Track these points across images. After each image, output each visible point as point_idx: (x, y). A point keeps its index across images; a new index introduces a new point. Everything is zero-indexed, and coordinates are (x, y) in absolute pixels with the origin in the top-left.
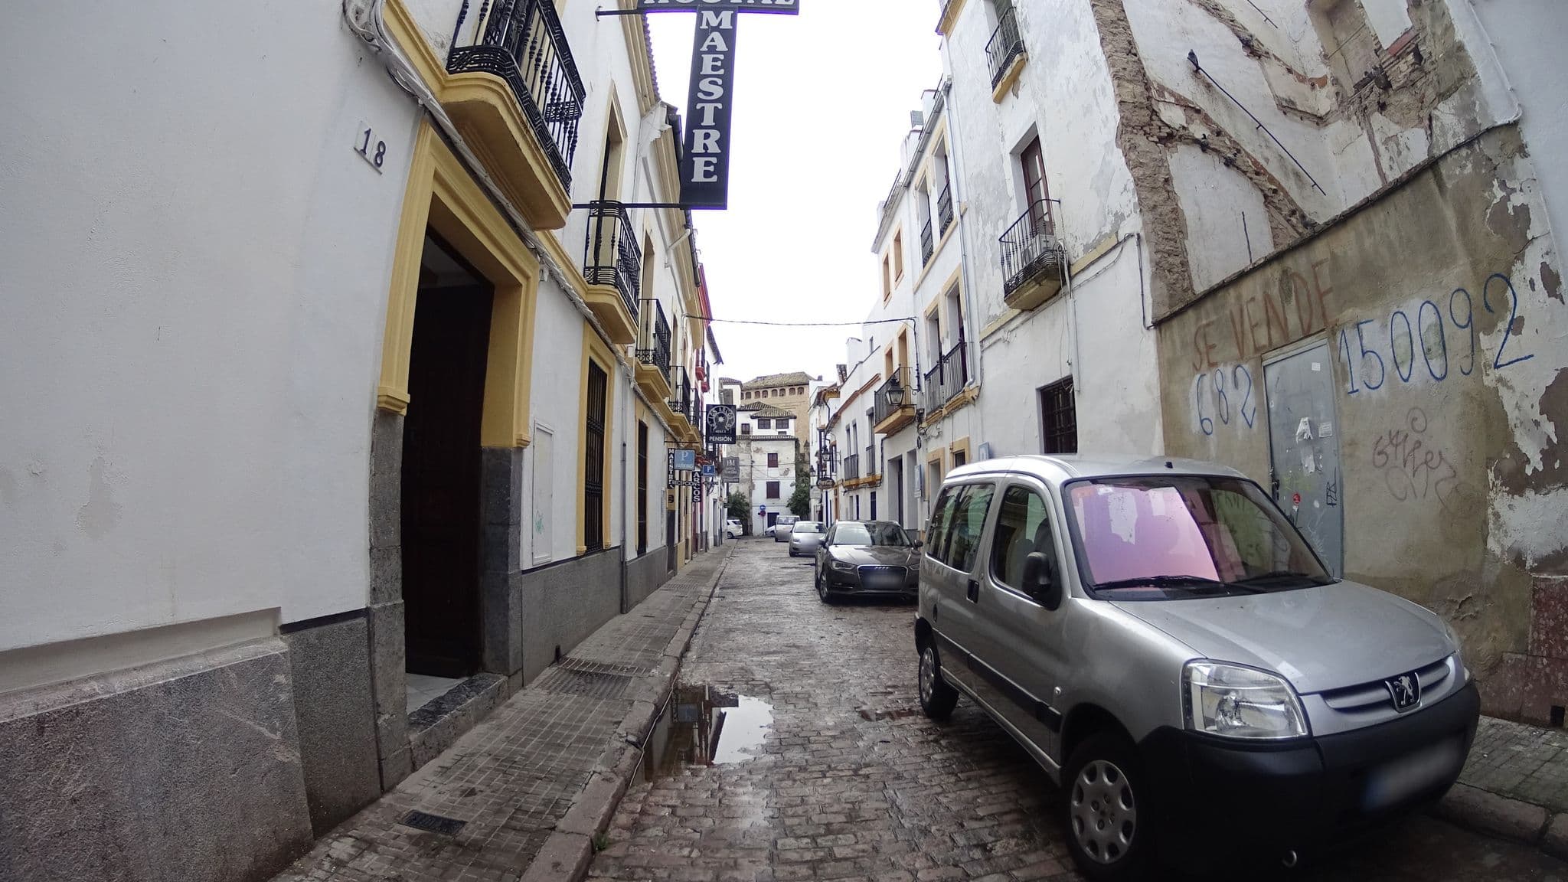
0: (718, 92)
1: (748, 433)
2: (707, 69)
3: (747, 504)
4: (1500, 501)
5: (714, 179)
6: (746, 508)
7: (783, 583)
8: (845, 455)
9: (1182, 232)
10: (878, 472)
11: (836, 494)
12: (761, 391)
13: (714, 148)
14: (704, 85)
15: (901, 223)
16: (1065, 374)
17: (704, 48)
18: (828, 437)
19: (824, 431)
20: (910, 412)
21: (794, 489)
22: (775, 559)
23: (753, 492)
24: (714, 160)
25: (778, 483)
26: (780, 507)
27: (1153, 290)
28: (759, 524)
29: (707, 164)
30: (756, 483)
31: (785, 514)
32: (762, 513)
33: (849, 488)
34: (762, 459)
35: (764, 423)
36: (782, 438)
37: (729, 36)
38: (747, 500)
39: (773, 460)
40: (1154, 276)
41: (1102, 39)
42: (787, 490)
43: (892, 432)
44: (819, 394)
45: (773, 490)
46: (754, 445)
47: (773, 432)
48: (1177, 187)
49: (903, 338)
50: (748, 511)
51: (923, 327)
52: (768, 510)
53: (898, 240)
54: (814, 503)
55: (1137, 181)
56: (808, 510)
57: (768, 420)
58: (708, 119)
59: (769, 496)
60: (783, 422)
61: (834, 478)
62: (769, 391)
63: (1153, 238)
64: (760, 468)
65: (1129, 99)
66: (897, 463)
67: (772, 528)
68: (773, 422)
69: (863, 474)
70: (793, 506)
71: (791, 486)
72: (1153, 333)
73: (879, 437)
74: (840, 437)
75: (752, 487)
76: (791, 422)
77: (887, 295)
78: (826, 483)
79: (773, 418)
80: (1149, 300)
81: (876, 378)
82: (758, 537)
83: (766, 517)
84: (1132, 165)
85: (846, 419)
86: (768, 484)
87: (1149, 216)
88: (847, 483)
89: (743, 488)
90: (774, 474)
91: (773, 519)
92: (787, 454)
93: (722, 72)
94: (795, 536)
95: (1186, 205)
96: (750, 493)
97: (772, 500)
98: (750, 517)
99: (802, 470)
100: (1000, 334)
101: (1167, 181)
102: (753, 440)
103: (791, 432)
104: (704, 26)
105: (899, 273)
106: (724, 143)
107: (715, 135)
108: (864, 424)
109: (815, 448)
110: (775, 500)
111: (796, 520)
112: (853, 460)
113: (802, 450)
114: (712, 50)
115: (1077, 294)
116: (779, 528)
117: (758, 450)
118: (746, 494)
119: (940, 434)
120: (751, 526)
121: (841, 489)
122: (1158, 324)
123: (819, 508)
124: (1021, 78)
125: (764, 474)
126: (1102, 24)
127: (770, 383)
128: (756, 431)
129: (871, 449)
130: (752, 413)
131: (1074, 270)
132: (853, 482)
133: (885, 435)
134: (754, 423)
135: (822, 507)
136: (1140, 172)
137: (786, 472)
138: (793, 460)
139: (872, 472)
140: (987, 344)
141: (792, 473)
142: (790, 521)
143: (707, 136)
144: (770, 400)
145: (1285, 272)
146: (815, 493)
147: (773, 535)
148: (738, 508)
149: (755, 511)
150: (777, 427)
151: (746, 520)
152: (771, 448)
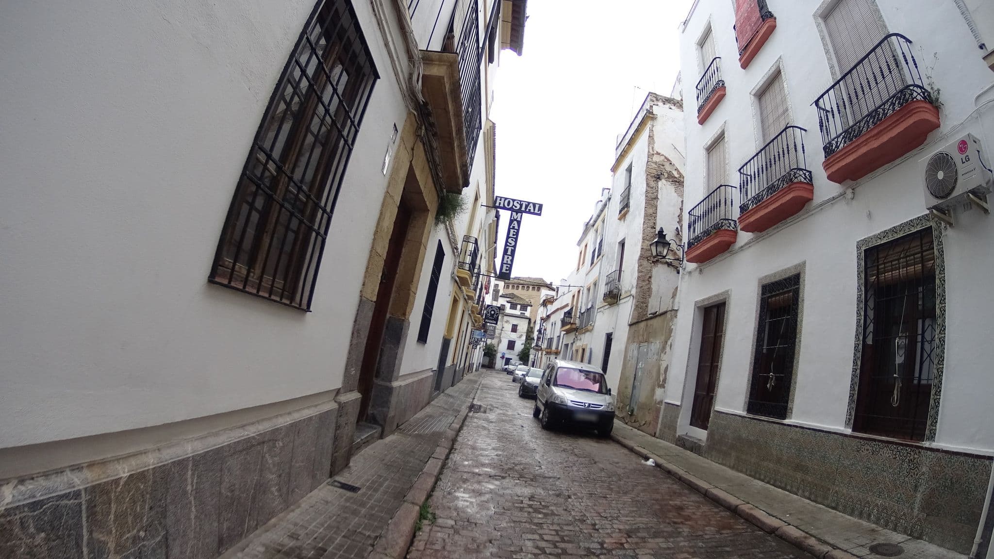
0: (513, 243)
1: (504, 310)
2: (511, 235)
3: (495, 351)
4: (657, 388)
5: (508, 272)
6: (494, 353)
7: (506, 390)
8: (549, 337)
9: (650, 296)
10: (559, 348)
11: (542, 354)
12: (516, 286)
13: (509, 262)
14: (510, 240)
15: (588, 240)
16: (611, 332)
17: (511, 227)
18: (544, 325)
19: (543, 320)
20: (574, 326)
22: (505, 381)
23: (500, 344)
24: (509, 266)
25: (515, 342)
26: (513, 355)
27: (633, 314)
28: (499, 363)
29: (507, 267)
30: (503, 339)
31: (515, 359)
32: (503, 357)
33: (547, 353)
34: (508, 327)
35: (513, 306)
36: (522, 317)
37: (519, 223)
38: (496, 349)
39: (514, 329)
40: (635, 309)
41: (644, 222)
42: (519, 346)
43: (568, 332)
44: (544, 300)
45: (511, 345)
46: (506, 318)
47: (517, 312)
48: (653, 280)
49: (579, 292)
50: (495, 355)
51: (585, 291)
52: (507, 356)
53: (586, 246)
54: (531, 357)
55: (639, 277)
56: (528, 360)
57: (516, 305)
58: (509, 253)
59: (508, 348)
60: (524, 307)
61: (542, 346)
62: (520, 286)
63: (638, 297)
64: (506, 332)
65: (645, 247)
66: (567, 345)
67: (507, 367)
68: (519, 307)
69: (554, 348)
70: (521, 356)
71: (522, 344)
72: (628, 327)
73: (563, 333)
74: (548, 326)
75: (500, 341)
76: (529, 308)
77: (578, 269)
78: (538, 348)
79: (519, 304)
80: (631, 317)
81: (567, 305)
82: (498, 370)
83: (504, 360)
84: (639, 271)
85: (553, 319)
86: (509, 341)
87: (639, 290)
88: (547, 350)
89: (495, 342)
90: (513, 336)
91: (508, 361)
92: (523, 326)
93: (515, 236)
94: (517, 372)
95: (654, 287)
96: (498, 345)
97: (509, 351)
98: (496, 358)
99: (529, 337)
100: (602, 309)
101: (650, 277)
102: (506, 315)
103: (527, 314)
104: (512, 218)
105: (583, 263)
106: (512, 261)
107: (510, 258)
108: (559, 324)
109: (537, 327)
110: (511, 351)
111: (520, 364)
112: (550, 340)
113: (532, 325)
114: (514, 228)
115: (621, 306)
116: (511, 367)
117: (507, 322)
118: (496, 345)
119: (580, 340)
120: (495, 363)
121: (544, 353)
122: (630, 325)
123: (533, 360)
124: (627, 216)
125: (508, 335)
126: (646, 215)
127: (522, 282)
128: (508, 310)
129: (559, 337)
130: (508, 299)
131: (621, 297)
132: (549, 351)
133: (565, 332)
134: (508, 305)
135: (535, 360)
136: (641, 274)
137: (521, 336)
138: (525, 330)
139: (557, 348)
140: (599, 311)
141: (524, 338)
142: (517, 364)
143: (508, 258)
144: (519, 292)
145: (647, 325)
146: (532, 352)
147: (506, 370)
148: (490, 353)
149: (499, 355)
150: (520, 310)
151: (493, 360)
152: (515, 321)
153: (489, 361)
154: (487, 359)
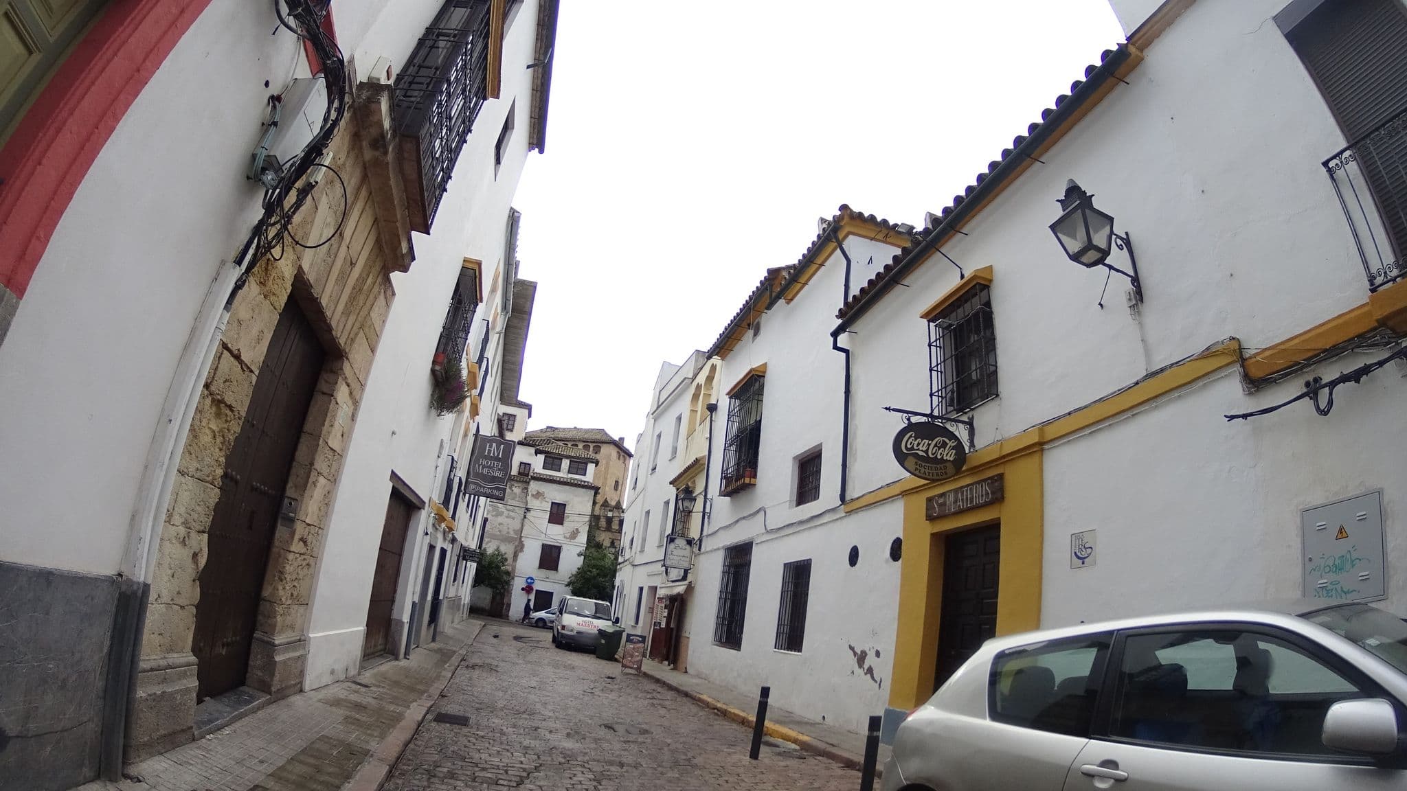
1: (528, 468)
3: (508, 573)
6: (505, 577)
21: (580, 561)
23: (520, 555)
25: (559, 548)
26: (555, 584)
30: (527, 542)
32: (528, 589)
34: (542, 510)
35: (551, 461)
36: (576, 485)
38: (509, 566)
39: (557, 514)
42: (571, 560)
45: (550, 557)
46: (534, 486)
47: (563, 475)
50: (508, 583)
52: (538, 586)
57: (560, 458)
59: (542, 566)
60: (579, 466)
64: (537, 522)
68: (565, 464)
70: (578, 585)
71: (579, 555)
75: (520, 548)
76: (591, 468)
79: (567, 457)
86: (544, 546)
89: (505, 548)
90: (555, 534)
92: (580, 506)
96: (516, 556)
97: (544, 573)
98: (509, 593)
99: (598, 536)
103: (588, 479)
110: (551, 573)
117: (538, 495)
118: (510, 556)
120: (509, 605)
125: (540, 531)
128: (539, 469)
134: (538, 462)
137: (574, 535)
138: (586, 516)
141: (583, 538)
148: (493, 576)
149: (518, 584)
150: (569, 472)
151: (502, 596)
152: (557, 494)
153: (494, 598)
154: (486, 595)
